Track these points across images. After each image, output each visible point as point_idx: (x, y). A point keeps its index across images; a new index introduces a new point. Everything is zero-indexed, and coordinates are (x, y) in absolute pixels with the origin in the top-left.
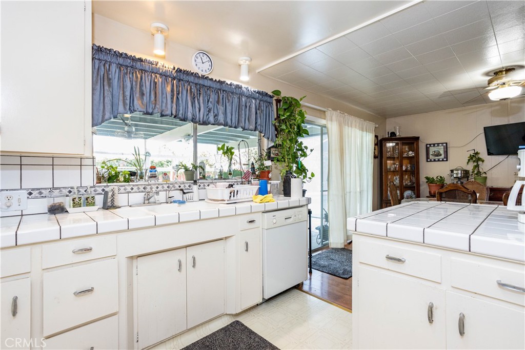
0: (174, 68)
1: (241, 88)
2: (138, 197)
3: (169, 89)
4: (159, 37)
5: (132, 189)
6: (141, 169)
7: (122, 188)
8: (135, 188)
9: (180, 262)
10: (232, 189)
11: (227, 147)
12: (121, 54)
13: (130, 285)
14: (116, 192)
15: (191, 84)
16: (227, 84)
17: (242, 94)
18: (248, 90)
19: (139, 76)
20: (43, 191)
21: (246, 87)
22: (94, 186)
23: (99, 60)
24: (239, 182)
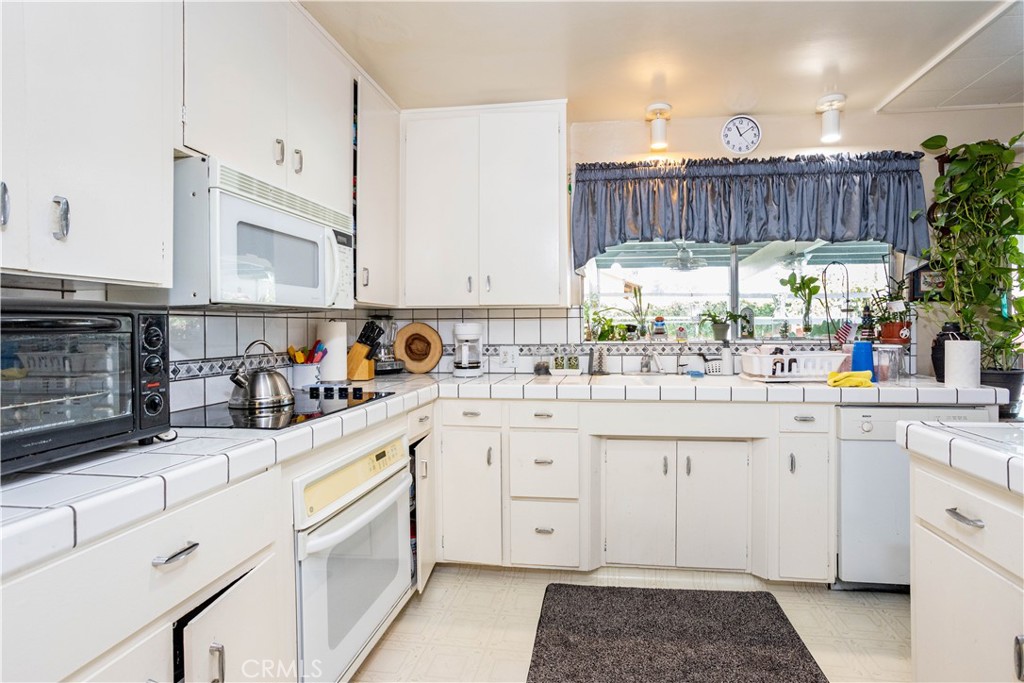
0: (684, 161)
1: (821, 159)
2: (634, 362)
3: (675, 197)
4: (658, 123)
5: (627, 350)
6: (642, 322)
7: (614, 348)
8: (631, 349)
9: (665, 459)
10: (779, 356)
11: (803, 278)
12: (608, 166)
13: (596, 472)
14: (605, 353)
15: (714, 179)
16: (789, 160)
17: (825, 172)
18: (842, 160)
19: (631, 189)
20: (532, 348)
21: (836, 154)
22: (581, 344)
23: (583, 181)
24: (825, 345)
